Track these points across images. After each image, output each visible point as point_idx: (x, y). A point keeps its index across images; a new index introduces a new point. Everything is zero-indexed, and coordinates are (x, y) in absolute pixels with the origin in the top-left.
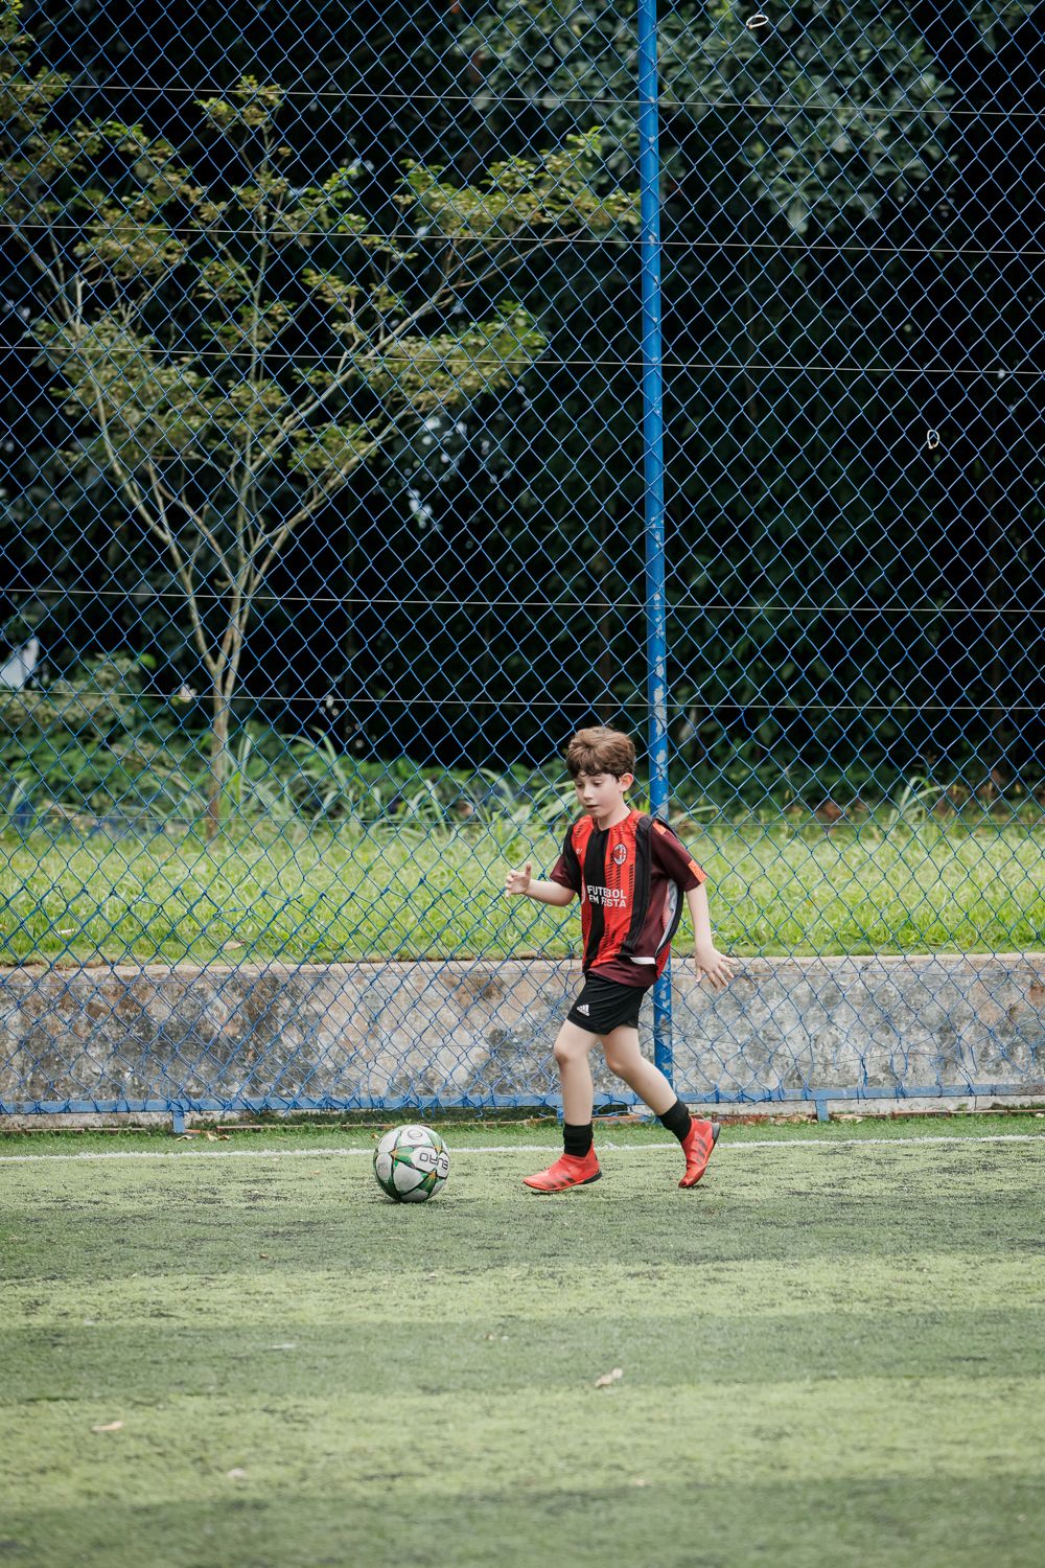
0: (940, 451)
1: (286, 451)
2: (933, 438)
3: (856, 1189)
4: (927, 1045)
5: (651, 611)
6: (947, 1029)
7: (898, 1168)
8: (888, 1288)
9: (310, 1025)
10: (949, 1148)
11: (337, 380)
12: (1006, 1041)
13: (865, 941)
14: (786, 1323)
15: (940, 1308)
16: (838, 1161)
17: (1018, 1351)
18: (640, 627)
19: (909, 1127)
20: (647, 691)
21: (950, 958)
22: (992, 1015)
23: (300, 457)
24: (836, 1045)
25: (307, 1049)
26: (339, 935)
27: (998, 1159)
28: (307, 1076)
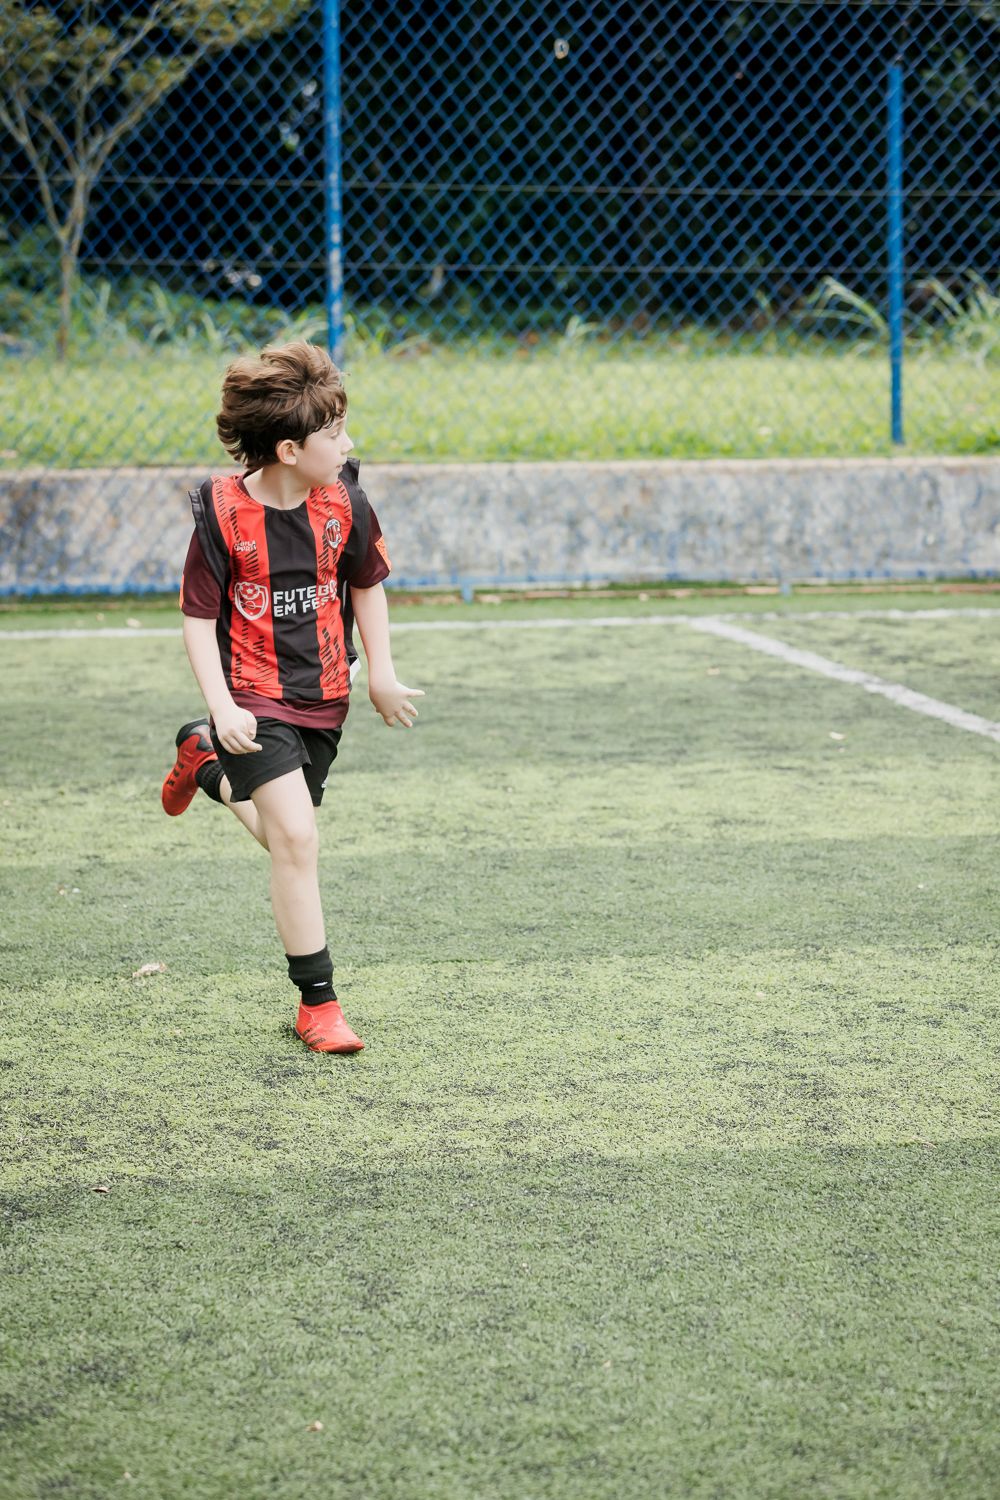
0: (566, 60)
1: (116, 75)
2: (561, 48)
3: (477, 679)
4: (559, 535)
5: (329, 189)
6: (573, 523)
7: (519, 654)
8: (470, 817)
9: (63, 518)
10: (565, 631)
11: (149, 24)
12: (620, 533)
13: (509, 451)
14: (358, 867)
15: (513, 845)
16: (469, 646)
17: (577, 915)
18: (320, 202)
19: (537, 608)
20: (325, 253)
21: (571, 468)
22: (608, 513)
23: (129, 80)
24: (486, 534)
25: (64, 539)
26: (97, 448)
27: (602, 646)
28: (64, 562)
